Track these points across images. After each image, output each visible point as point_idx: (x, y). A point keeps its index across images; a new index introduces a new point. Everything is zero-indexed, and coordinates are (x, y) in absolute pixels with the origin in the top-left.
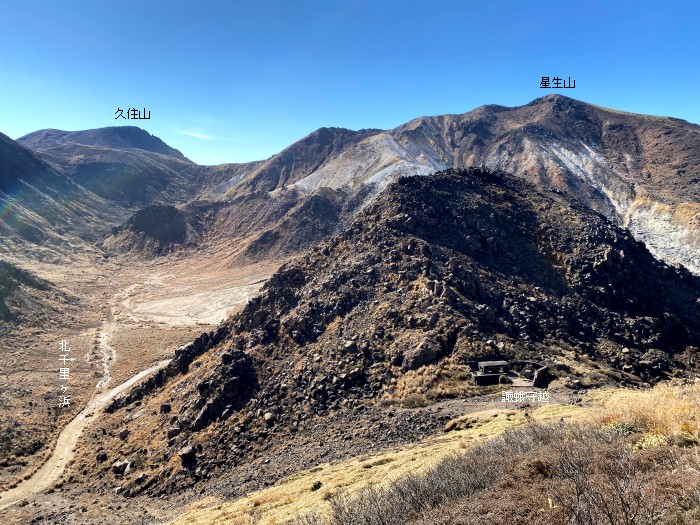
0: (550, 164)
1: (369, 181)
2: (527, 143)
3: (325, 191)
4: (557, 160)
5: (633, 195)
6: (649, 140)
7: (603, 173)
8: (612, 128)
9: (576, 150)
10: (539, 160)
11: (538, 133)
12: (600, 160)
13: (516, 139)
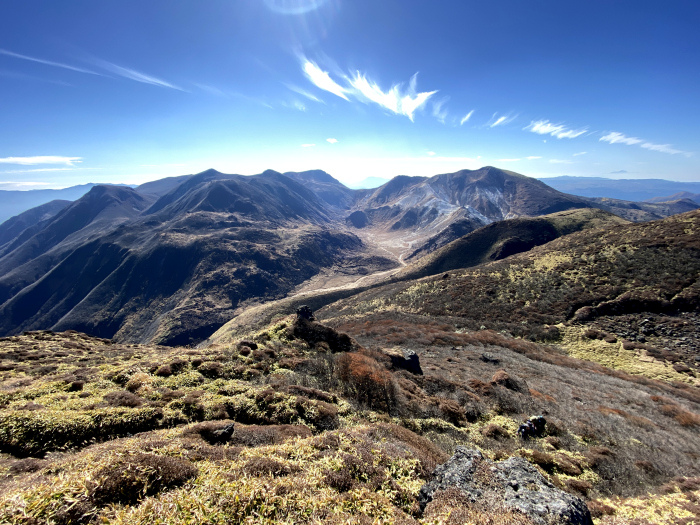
0: (483, 198)
1: (426, 205)
2: (477, 189)
3: (412, 208)
4: (486, 196)
5: (509, 211)
6: (520, 189)
7: (501, 202)
8: (508, 183)
9: (494, 192)
10: (480, 196)
11: (482, 185)
12: (501, 196)
13: (473, 187)
